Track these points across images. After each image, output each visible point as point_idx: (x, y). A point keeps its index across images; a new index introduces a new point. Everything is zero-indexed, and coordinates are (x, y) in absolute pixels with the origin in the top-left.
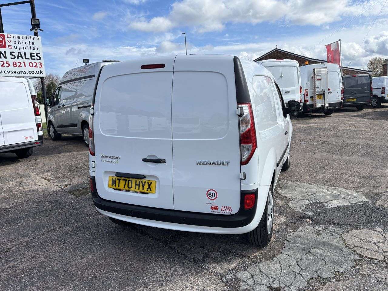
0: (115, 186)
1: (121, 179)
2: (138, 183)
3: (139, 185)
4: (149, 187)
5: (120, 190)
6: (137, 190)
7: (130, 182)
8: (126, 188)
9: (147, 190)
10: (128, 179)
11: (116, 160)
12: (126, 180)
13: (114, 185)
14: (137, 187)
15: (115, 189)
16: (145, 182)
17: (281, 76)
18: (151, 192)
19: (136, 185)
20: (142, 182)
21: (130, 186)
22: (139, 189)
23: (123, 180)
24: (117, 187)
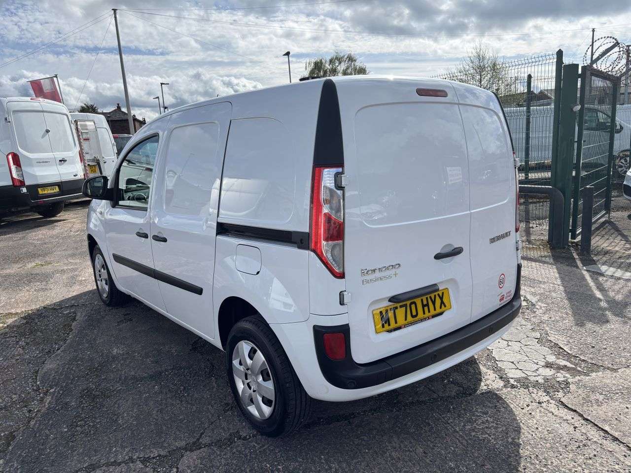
0: (389, 325)
1: (396, 308)
2: (425, 303)
3: (427, 305)
4: (442, 303)
5: (399, 328)
6: (427, 314)
7: (413, 306)
8: (409, 318)
9: (441, 308)
10: (408, 303)
11: (392, 272)
12: (405, 306)
13: (386, 325)
14: (426, 308)
15: (390, 331)
16: (435, 296)
17: (48, 131)
18: (446, 308)
19: (423, 306)
20: (430, 297)
21: (414, 313)
22: (429, 312)
23: (401, 307)
24: (393, 325)
